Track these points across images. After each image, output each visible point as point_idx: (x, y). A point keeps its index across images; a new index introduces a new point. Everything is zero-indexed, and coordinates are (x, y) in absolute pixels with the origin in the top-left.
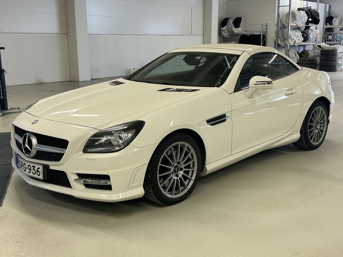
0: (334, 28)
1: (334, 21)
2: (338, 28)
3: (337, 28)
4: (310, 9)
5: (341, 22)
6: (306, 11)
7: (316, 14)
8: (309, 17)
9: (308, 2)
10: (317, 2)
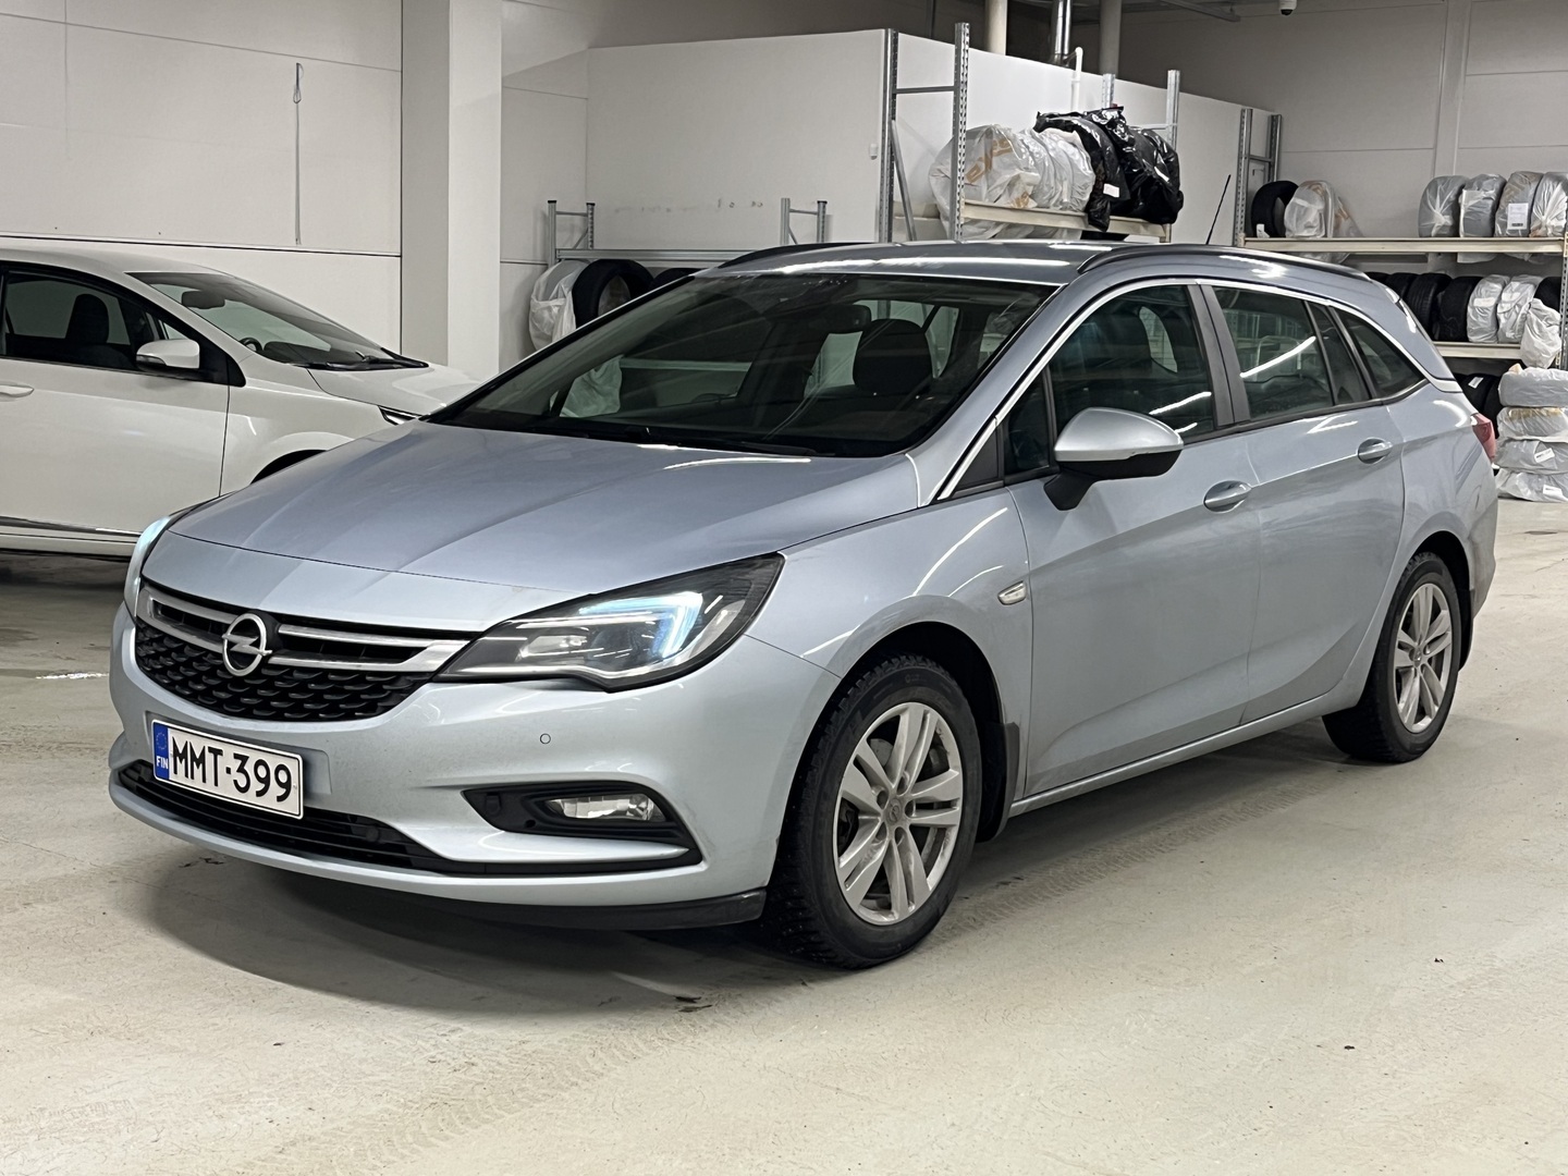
1: (1292, 212)
4: (1113, 123)
5: (1338, 221)
6: (1082, 132)
7: (1154, 162)
8: (1105, 173)
9: (1117, 81)
10: (1166, 88)
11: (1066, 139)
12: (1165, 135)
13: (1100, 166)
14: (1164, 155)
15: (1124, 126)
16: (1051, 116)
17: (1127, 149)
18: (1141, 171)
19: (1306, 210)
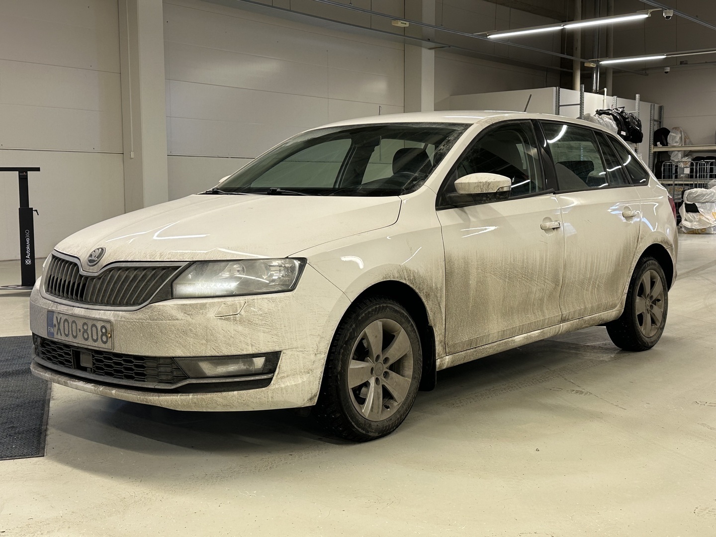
0: (673, 151)
1: (670, 137)
2: (679, 151)
3: (677, 152)
4: (622, 112)
5: (685, 140)
6: (613, 115)
7: (634, 123)
8: (621, 128)
9: (617, 98)
10: (635, 100)
11: (608, 118)
12: (635, 115)
13: (620, 126)
14: (637, 121)
15: (625, 113)
16: (601, 110)
17: (627, 120)
18: (632, 127)
19: (675, 137)
